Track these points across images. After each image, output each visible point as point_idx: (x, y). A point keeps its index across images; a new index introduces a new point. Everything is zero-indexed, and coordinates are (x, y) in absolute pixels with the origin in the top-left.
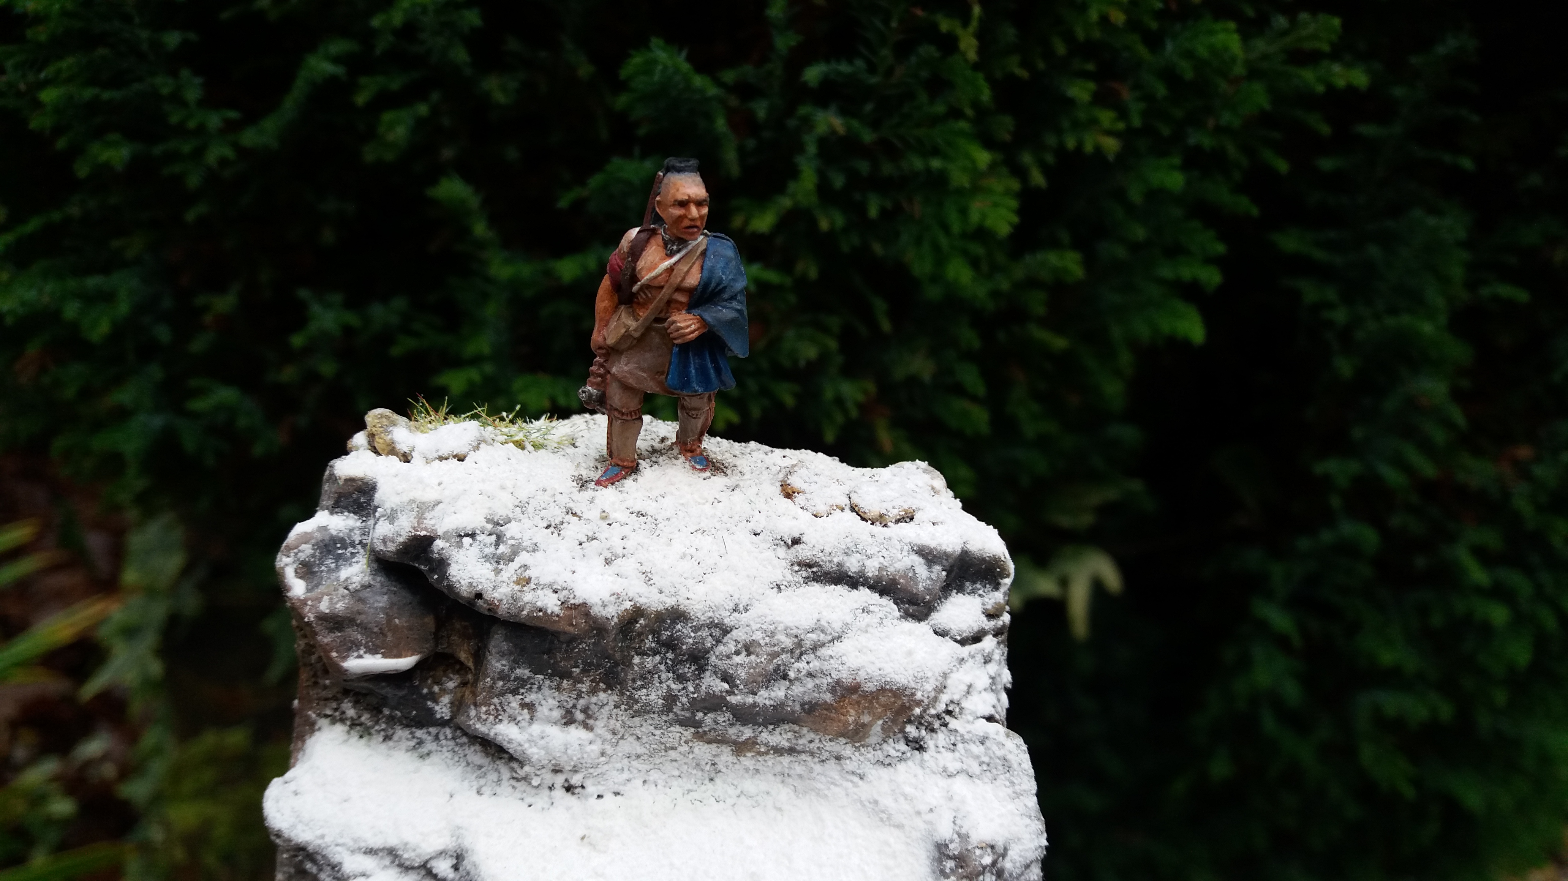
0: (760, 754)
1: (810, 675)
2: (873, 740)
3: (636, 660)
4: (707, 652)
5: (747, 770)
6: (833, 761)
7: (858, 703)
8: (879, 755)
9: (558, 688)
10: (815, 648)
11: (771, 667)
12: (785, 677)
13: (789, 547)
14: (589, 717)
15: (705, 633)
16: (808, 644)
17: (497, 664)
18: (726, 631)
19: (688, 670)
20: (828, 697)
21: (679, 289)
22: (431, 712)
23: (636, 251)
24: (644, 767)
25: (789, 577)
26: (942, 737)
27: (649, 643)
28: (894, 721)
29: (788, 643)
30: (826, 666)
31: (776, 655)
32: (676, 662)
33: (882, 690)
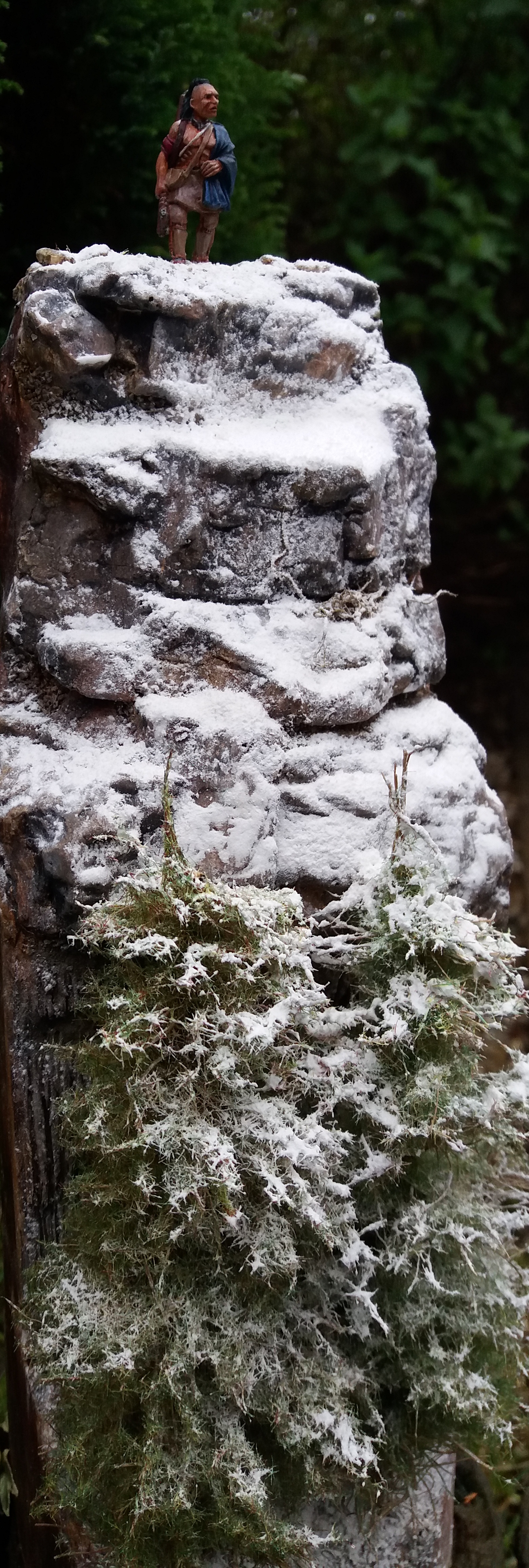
0: (284, 396)
1: (308, 338)
2: (338, 378)
3: (226, 335)
4: (259, 327)
5: (277, 410)
6: (319, 396)
7: (331, 352)
8: (341, 388)
9: (188, 359)
10: (307, 324)
11: (290, 334)
12: (295, 341)
13: (281, 278)
14: (202, 377)
15: (257, 315)
16: (304, 322)
17: (159, 343)
18: (267, 315)
19: (250, 341)
20: (317, 350)
21: (207, 147)
22: (116, 394)
23: (182, 131)
24: (229, 411)
25: (286, 292)
26: (368, 374)
27: (231, 325)
28: (347, 365)
29: (295, 320)
30: (314, 333)
31: (290, 327)
32: (244, 337)
33: (341, 345)
